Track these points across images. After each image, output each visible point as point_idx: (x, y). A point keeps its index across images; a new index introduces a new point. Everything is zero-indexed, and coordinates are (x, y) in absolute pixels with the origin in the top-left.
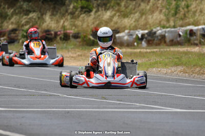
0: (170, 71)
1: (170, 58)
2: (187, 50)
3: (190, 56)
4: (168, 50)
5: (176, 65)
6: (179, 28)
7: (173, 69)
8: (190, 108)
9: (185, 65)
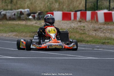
0: (8, 35)
1: (8, 28)
2: (18, 23)
3: (20, 26)
4: (8, 23)
5: (12, 31)
6: (14, 10)
7: (10, 34)
8: (17, 56)
9: (17, 31)
